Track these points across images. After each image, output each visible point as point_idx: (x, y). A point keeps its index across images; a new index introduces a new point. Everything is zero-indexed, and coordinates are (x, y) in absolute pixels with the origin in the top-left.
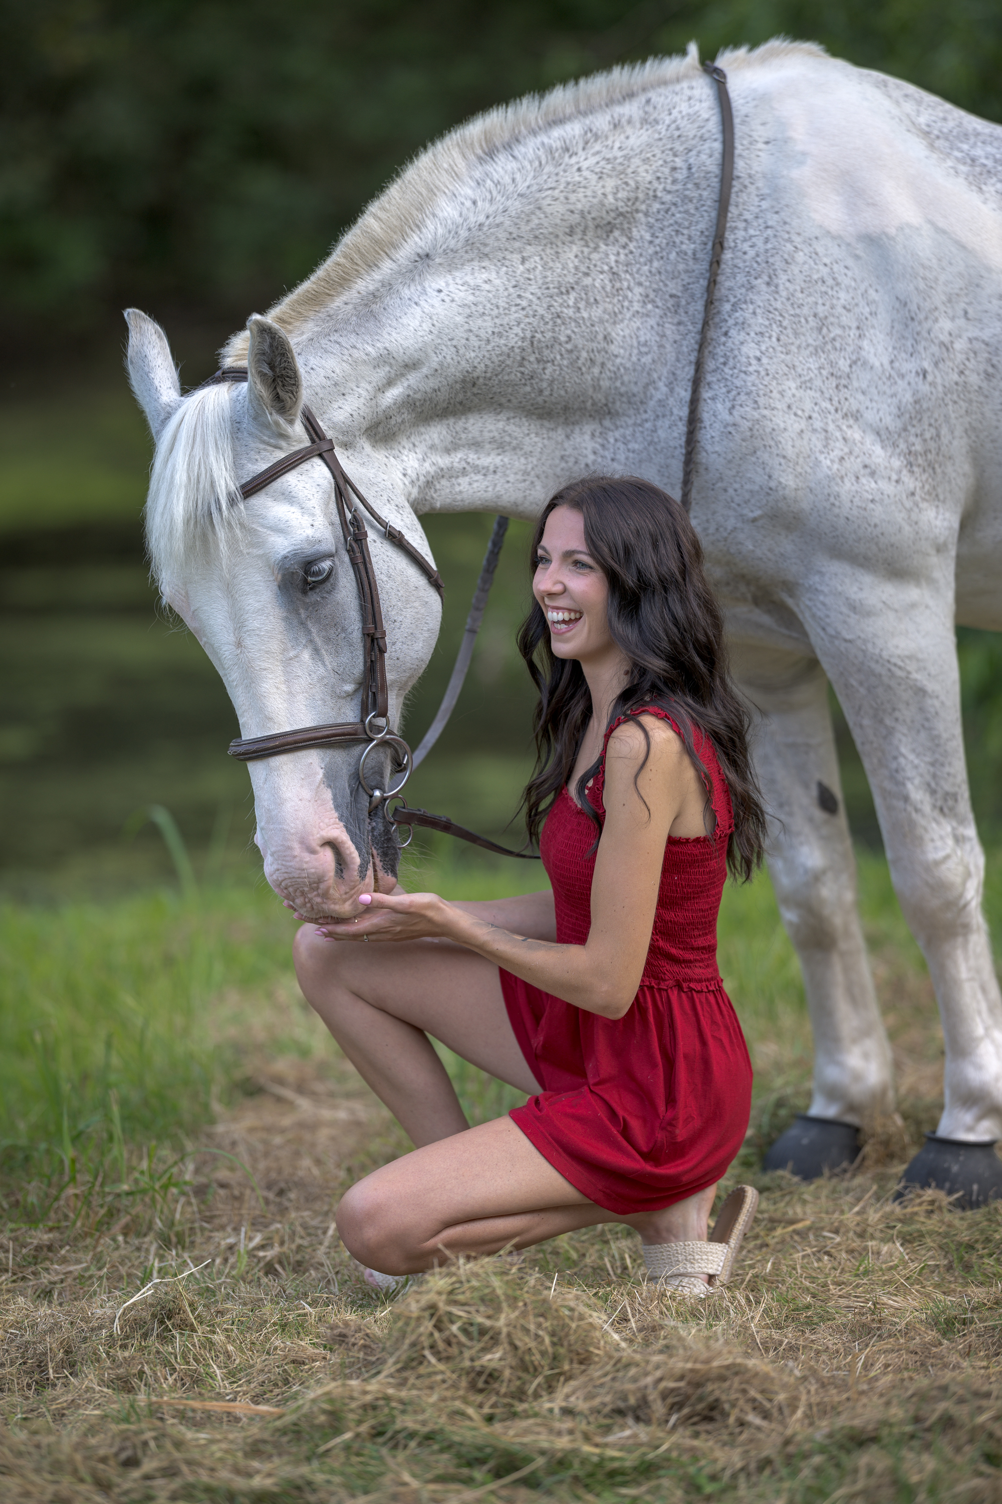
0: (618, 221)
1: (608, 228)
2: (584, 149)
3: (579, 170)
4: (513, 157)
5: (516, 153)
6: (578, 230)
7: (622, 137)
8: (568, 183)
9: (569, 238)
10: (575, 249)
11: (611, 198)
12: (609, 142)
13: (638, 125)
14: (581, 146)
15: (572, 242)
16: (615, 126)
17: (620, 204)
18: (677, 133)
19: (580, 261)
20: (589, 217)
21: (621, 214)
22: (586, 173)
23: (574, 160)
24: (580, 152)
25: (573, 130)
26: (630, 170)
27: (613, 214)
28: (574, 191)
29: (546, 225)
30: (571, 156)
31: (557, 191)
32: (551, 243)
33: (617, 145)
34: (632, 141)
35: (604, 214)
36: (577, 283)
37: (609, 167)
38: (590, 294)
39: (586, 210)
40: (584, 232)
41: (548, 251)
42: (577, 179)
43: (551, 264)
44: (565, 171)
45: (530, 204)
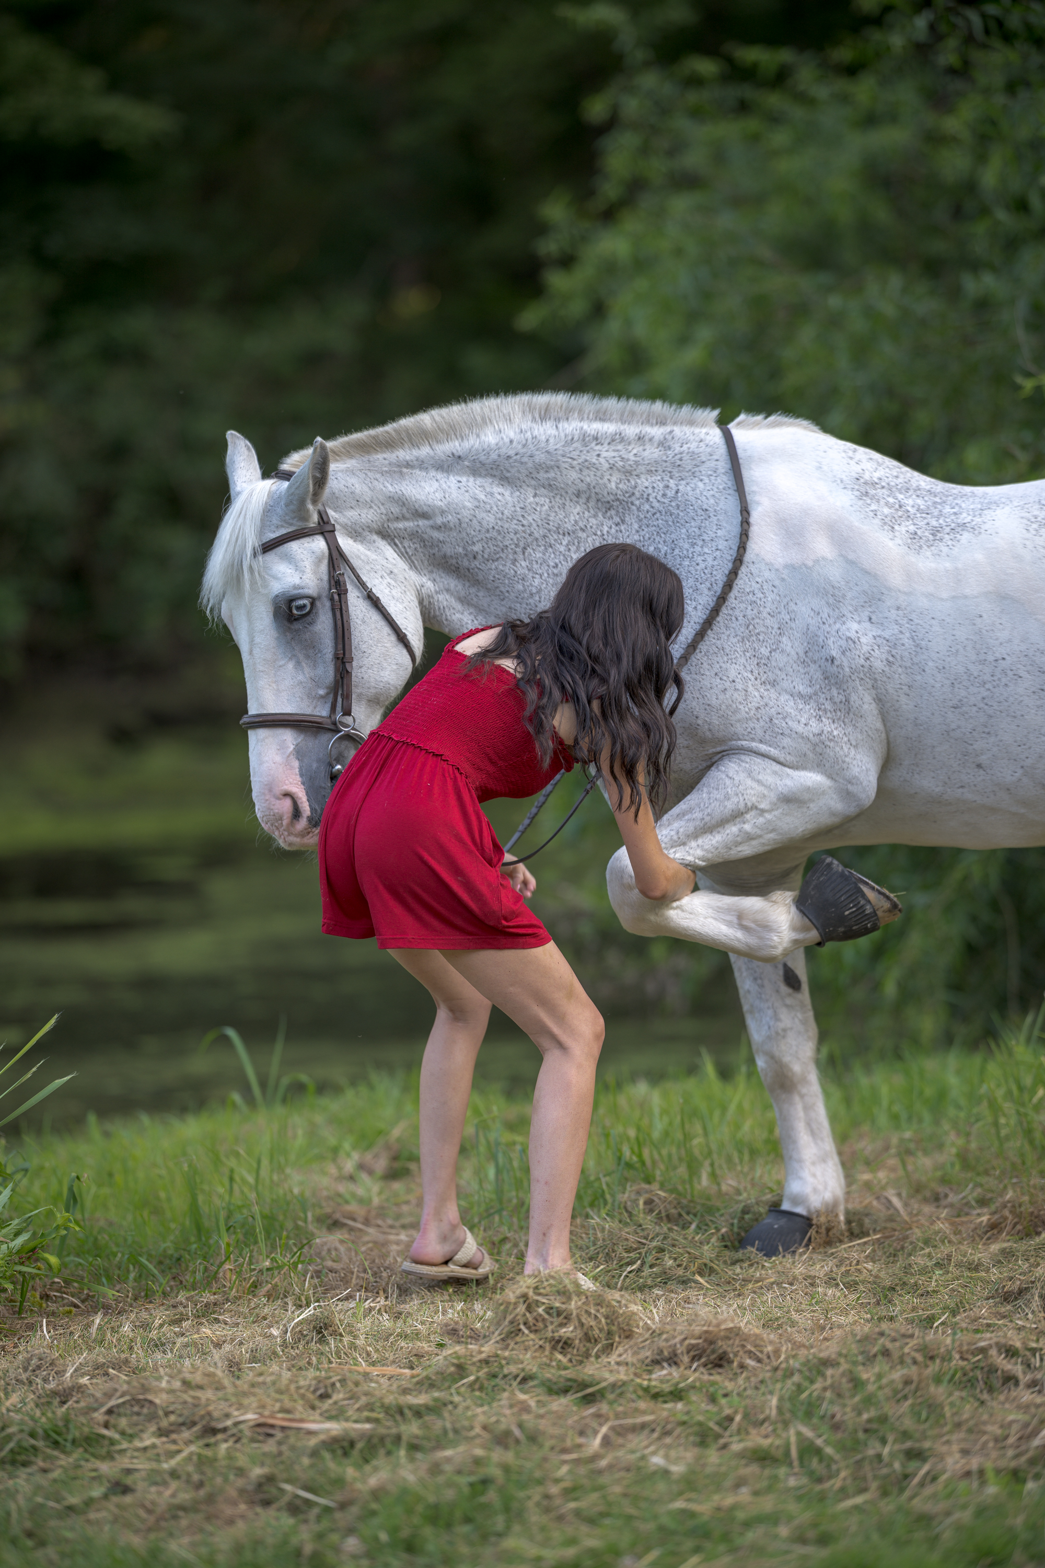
0: (615, 504)
1: (608, 506)
2: (609, 444)
3: (598, 455)
4: (557, 427)
5: (560, 426)
6: (584, 496)
7: (641, 448)
8: (586, 461)
9: (576, 499)
10: (578, 509)
11: (613, 485)
12: (630, 448)
13: (656, 445)
14: (608, 440)
15: (577, 502)
16: (639, 438)
17: (619, 492)
18: (679, 463)
19: (580, 518)
20: (593, 491)
21: (618, 500)
22: (602, 460)
23: (598, 447)
24: (606, 445)
25: (609, 428)
26: (634, 473)
27: (612, 497)
28: (588, 468)
29: (559, 480)
30: (597, 444)
31: (575, 462)
32: (561, 495)
33: (635, 451)
34: (646, 453)
35: (605, 494)
36: (574, 532)
37: (621, 463)
39: (592, 485)
40: (588, 499)
41: (557, 499)
42: (594, 461)
44: (588, 452)
45: (551, 460)
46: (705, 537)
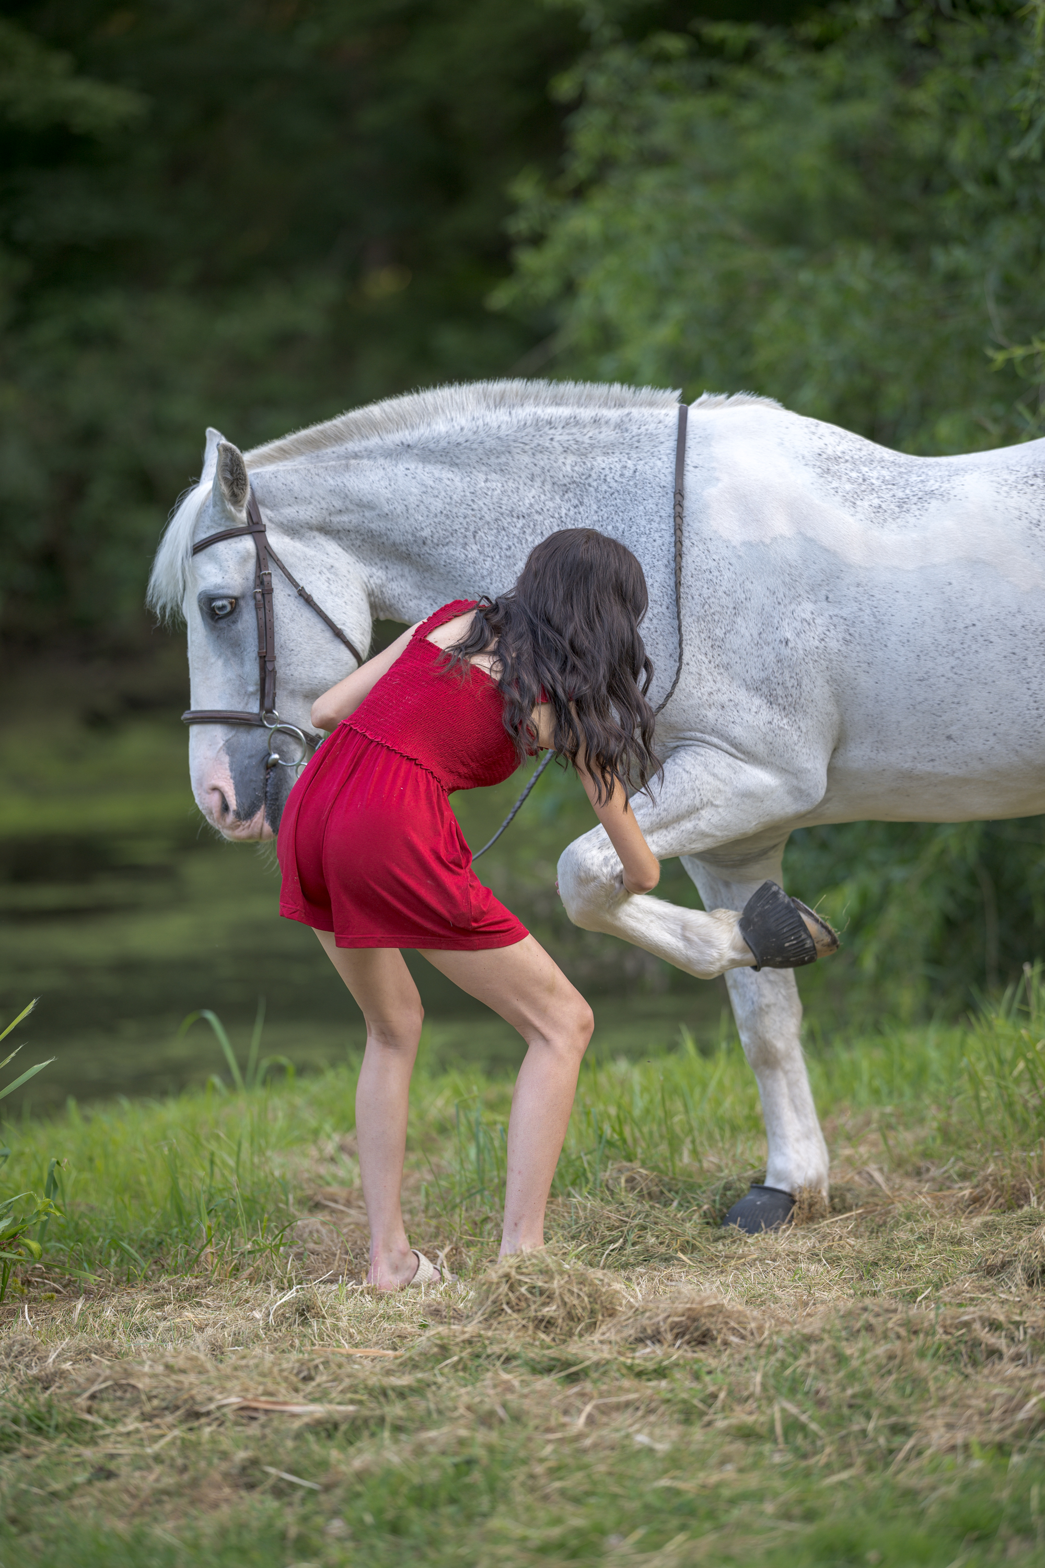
0: (572, 486)
1: (565, 488)
2: (563, 427)
3: (552, 439)
4: (510, 413)
7: (597, 431)
8: (539, 445)
9: (530, 483)
10: (534, 492)
11: (569, 468)
12: (585, 431)
13: (612, 428)
14: (562, 424)
15: (532, 486)
16: (595, 421)
17: (575, 475)
18: (636, 444)
19: (536, 501)
20: (548, 474)
21: (574, 482)
22: (555, 444)
23: (552, 431)
24: (560, 429)
25: (564, 412)
26: (590, 455)
27: (568, 480)
28: (541, 452)
29: (511, 465)
30: (551, 428)
31: (528, 447)
32: (514, 480)
33: (590, 434)
34: (602, 436)
35: (561, 477)
36: (529, 515)
37: (575, 447)
38: (538, 527)
39: (546, 468)
40: (543, 483)
41: (510, 484)
42: (547, 445)
43: (510, 494)
44: (541, 436)
45: (503, 446)
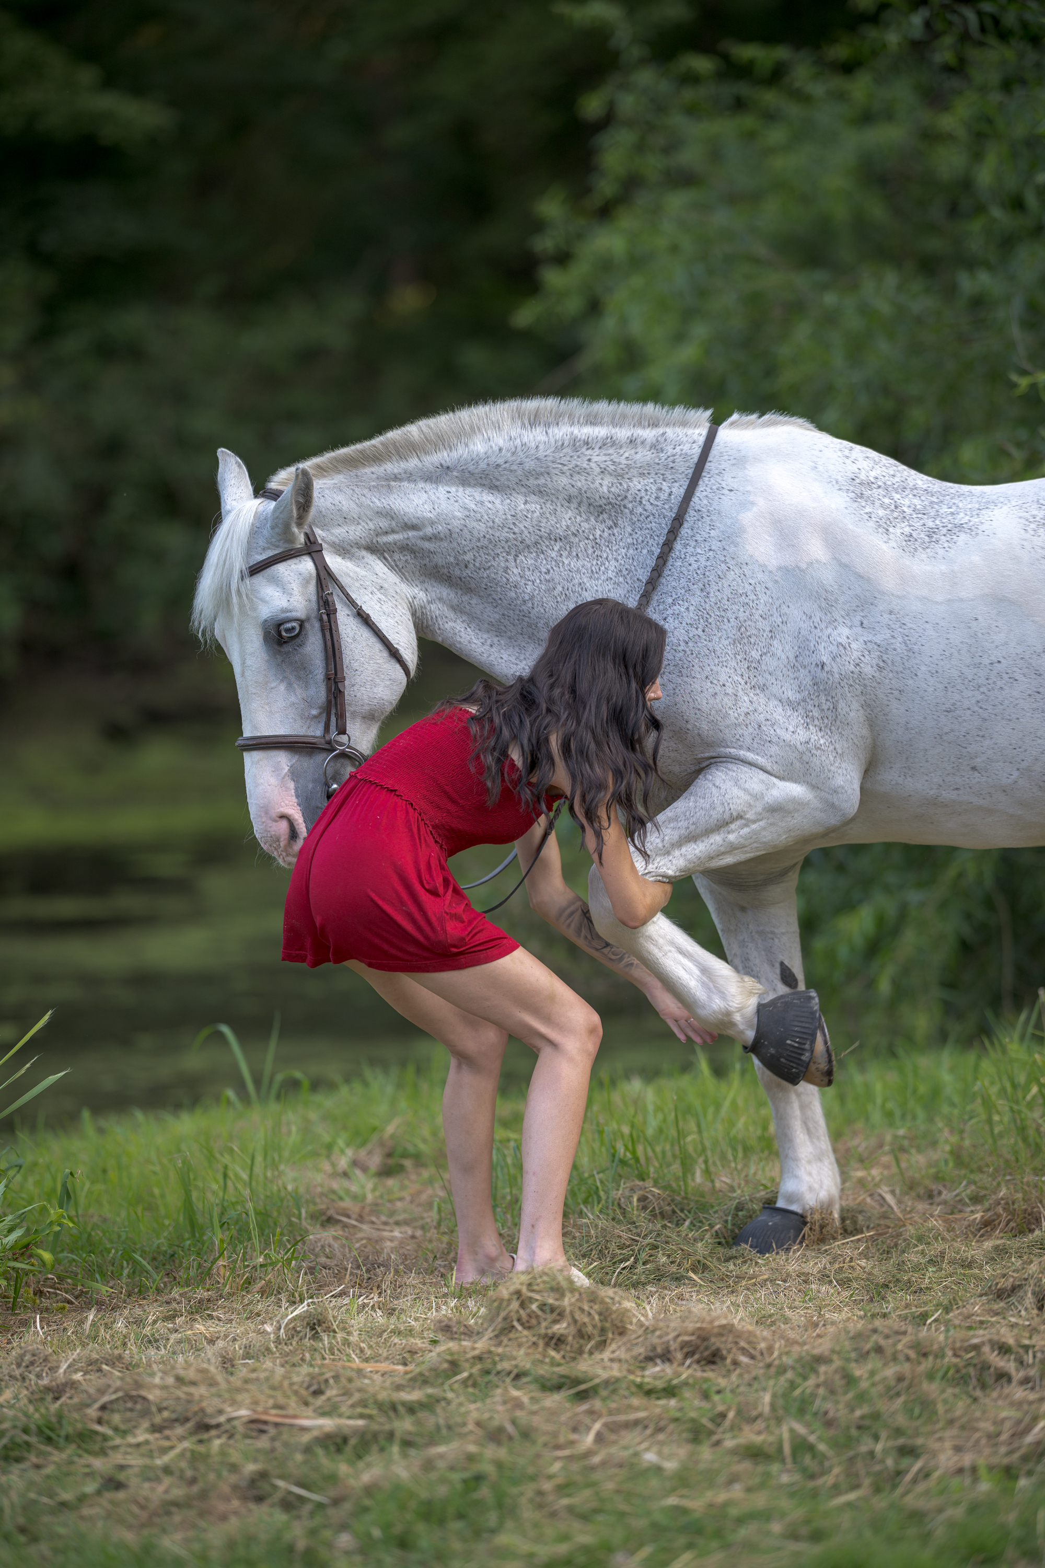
0: (607, 507)
1: (600, 510)
2: (600, 448)
3: (589, 460)
4: (546, 432)
5: (550, 431)
6: (575, 501)
7: (633, 451)
8: (577, 466)
9: (567, 504)
11: (605, 489)
12: (622, 451)
13: (648, 448)
14: (599, 445)
15: (569, 508)
16: (631, 441)
17: (611, 496)
18: (672, 465)
20: (585, 495)
21: (610, 503)
22: (593, 465)
23: (589, 452)
24: (597, 449)
25: (600, 432)
26: (626, 476)
27: (604, 501)
28: (579, 473)
29: (550, 486)
30: (588, 449)
31: (566, 468)
32: (553, 501)
33: (626, 455)
34: (638, 457)
35: (597, 498)
37: (613, 467)
39: (583, 490)
40: (579, 504)
41: (548, 505)
42: (585, 465)
43: (548, 516)
44: (579, 457)
45: (542, 467)
46: (698, 538)
